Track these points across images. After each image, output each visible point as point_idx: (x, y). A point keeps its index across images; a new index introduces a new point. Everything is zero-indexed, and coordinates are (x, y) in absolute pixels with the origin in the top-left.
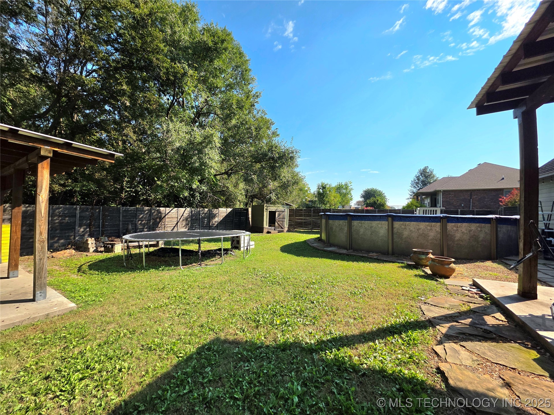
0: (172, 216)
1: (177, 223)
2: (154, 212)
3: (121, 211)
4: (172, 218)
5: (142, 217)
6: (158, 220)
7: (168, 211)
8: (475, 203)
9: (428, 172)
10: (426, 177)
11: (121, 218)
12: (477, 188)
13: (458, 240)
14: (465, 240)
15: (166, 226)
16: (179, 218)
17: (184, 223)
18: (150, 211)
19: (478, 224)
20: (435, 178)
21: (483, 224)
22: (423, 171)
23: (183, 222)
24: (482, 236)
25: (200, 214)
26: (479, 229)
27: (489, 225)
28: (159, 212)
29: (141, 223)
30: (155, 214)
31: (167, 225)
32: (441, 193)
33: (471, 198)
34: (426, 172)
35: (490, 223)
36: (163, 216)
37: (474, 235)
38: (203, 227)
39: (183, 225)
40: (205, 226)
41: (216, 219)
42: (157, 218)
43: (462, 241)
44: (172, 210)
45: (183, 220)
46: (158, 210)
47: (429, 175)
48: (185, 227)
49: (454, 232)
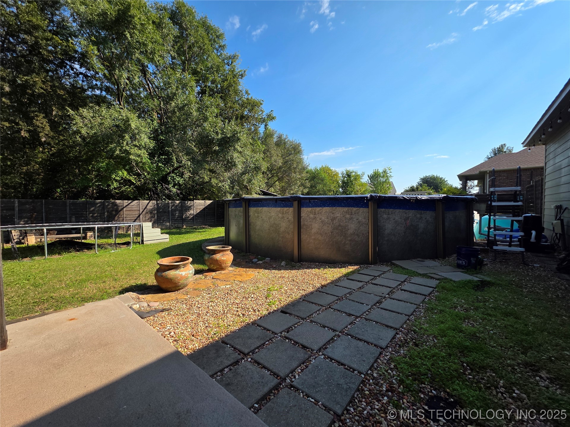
0: (132, 209)
1: (139, 216)
2: (108, 205)
3: (68, 204)
4: (133, 211)
5: (93, 210)
6: (114, 213)
7: (127, 204)
11: (68, 211)
13: (315, 234)
15: (124, 219)
16: (141, 211)
17: (149, 216)
18: (103, 204)
19: (346, 209)
21: (355, 209)
23: (147, 215)
24: (352, 227)
25: (169, 206)
26: (348, 216)
27: (365, 210)
28: (115, 204)
29: (92, 216)
30: (109, 207)
31: (125, 217)
32: (488, 175)
35: (366, 206)
36: (120, 209)
37: (340, 225)
38: (174, 220)
39: (147, 218)
40: (176, 220)
41: (192, 212)
42: (112, 211)
43: (321, 234)
44: (131, 202)
45: (147, 213)
46: (113, 203)
48: (149, 220)
49: (310, 222)
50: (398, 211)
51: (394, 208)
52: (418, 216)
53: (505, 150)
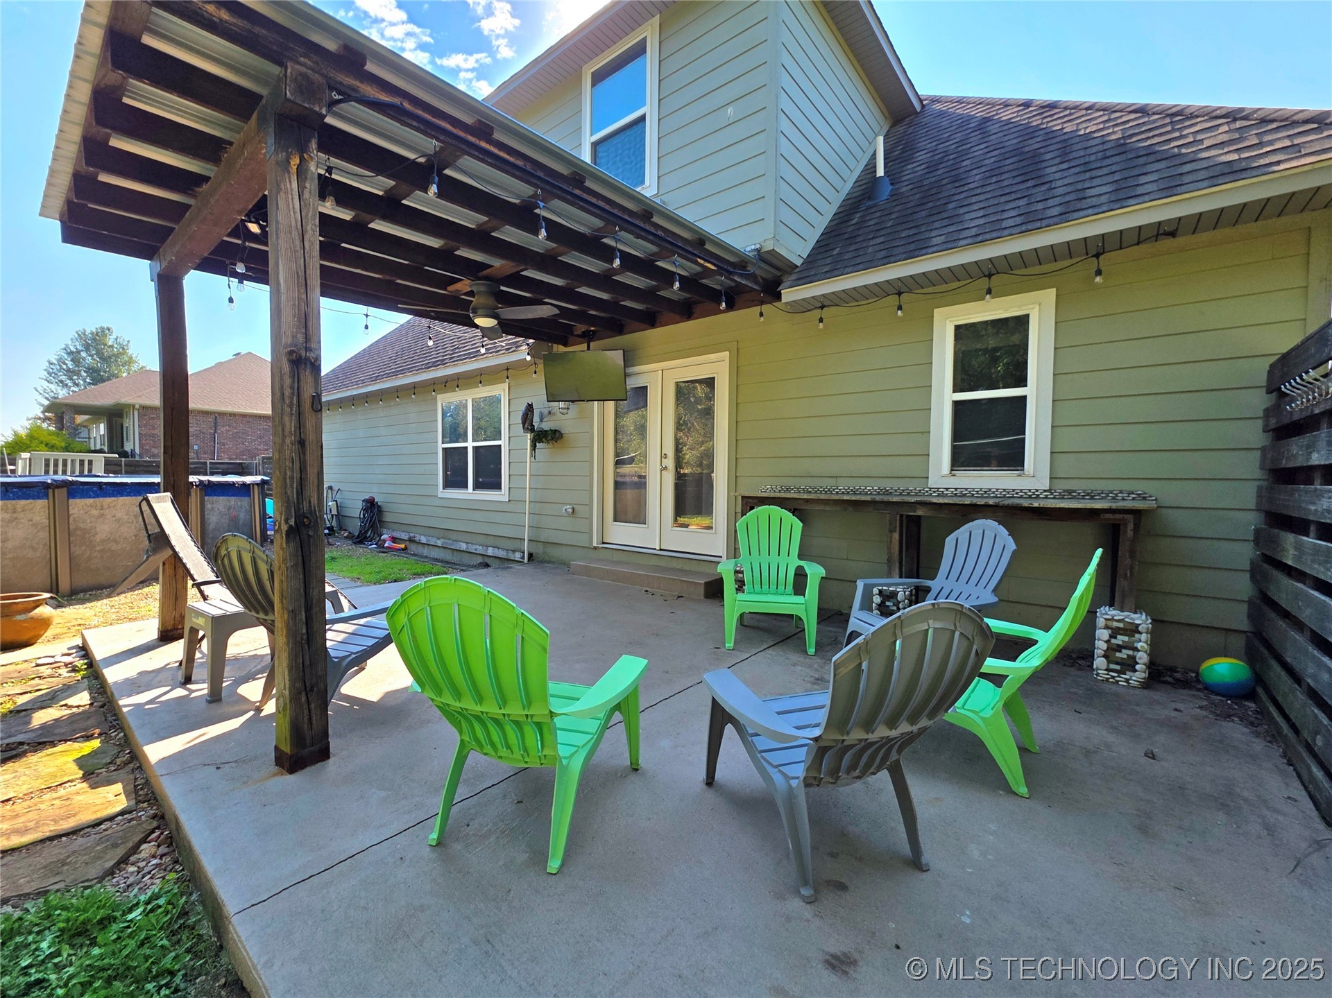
8: (224, 444)
9: (111, 347)
10: (104, 359)
12: (229, 409)
13: (103, 541)
14: (125, 539)
20: (135, 367)
22: (95, 339)
32: (136, 413)
33: (215, 432)
34: (105, 345)
43: (115, 541)
47: (117, 356)
49: (91, 522)
50: (221, 498)
51: (218, 496)
52: (239, 503)
53: (110, 343)
